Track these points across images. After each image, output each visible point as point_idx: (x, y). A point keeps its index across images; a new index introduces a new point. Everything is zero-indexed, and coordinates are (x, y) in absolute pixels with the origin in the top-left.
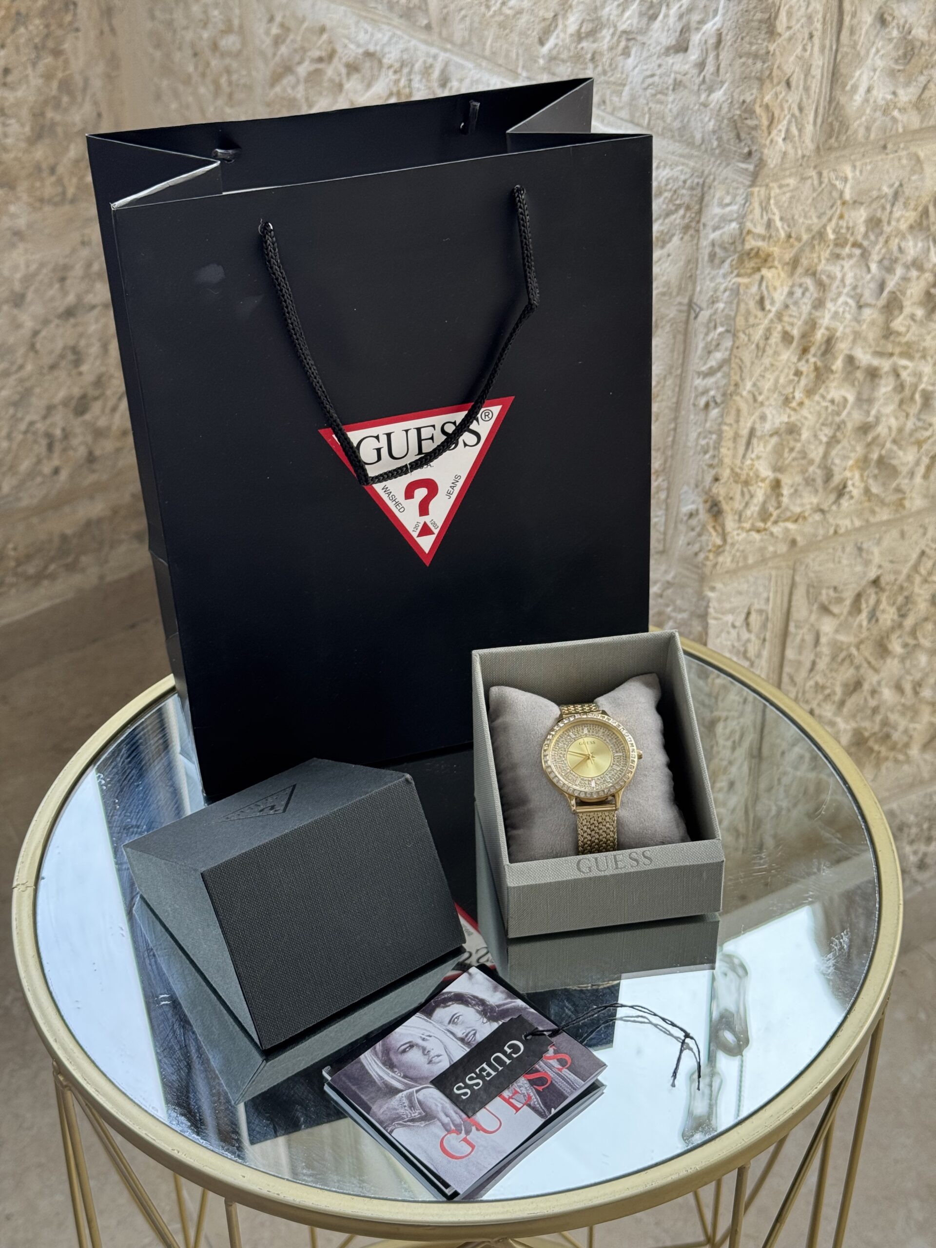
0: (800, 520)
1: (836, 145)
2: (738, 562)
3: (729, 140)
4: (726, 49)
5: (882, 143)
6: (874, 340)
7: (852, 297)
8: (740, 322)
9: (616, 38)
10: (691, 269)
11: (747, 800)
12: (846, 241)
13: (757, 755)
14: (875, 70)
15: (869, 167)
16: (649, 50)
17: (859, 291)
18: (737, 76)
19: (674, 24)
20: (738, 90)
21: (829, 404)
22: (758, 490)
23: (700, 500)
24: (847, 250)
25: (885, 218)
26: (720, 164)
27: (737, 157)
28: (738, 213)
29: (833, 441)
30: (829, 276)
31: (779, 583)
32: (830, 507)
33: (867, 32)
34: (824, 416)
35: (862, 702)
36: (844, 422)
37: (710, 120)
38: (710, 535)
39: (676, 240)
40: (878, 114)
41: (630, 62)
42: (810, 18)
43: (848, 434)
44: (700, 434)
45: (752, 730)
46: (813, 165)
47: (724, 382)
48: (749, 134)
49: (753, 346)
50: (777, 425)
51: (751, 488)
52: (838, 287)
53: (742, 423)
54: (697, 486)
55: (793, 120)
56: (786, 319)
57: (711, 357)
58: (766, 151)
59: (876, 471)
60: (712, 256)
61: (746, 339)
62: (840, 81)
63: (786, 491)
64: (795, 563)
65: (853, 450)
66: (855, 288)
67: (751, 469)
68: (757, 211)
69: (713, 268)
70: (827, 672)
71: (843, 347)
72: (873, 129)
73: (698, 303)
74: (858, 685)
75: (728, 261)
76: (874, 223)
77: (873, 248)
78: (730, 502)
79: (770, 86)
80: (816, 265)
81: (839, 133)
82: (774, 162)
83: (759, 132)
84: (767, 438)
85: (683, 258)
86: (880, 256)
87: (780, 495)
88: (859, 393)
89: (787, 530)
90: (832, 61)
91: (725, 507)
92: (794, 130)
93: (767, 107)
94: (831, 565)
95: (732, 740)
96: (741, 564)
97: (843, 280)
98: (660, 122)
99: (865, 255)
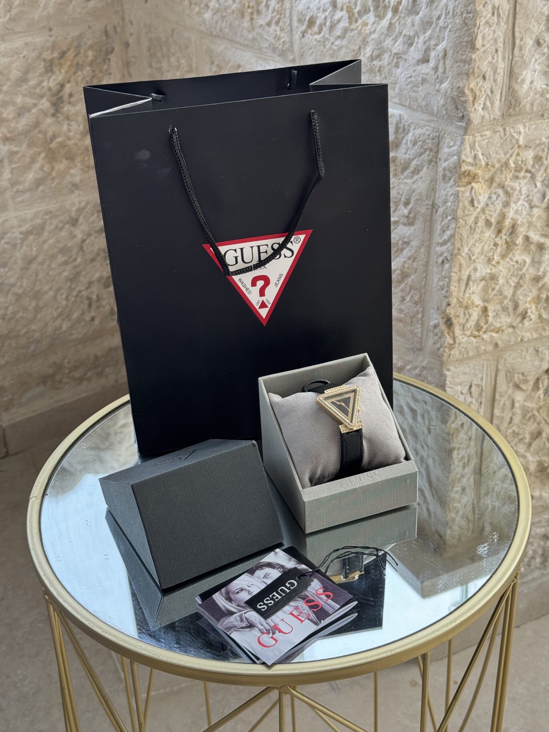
0: (500, 331)
1: (513, 113)
2: (463, 355)
3: (451, 110)
4: (449, 58)
5: (541, 113)
6: (540, 227)
7: (526, 201)
8: (460, 213)
9: (391, 58)
10: (433, 185)
11: (473, 500)
12: (522, 169)
13: (479, 472)
14: (535, 71)
15: (534, 127)
16: (408, 63)
17: (530, 198)
18: (455, 73)
19: (421, 46)
20: (456, 81)
21: (515, 264)
22: (474, 312)
23: (440, 317)
24: (522, 174)
25: (544, 156)
26: (448, 124)
27: (456, 119)
28: (457, 150)
29: (518, 286)
30: (512, 189)
31: (489, 369)
32: (518, 324)
33: (529, 50)
34: (512, 270)
35: (542, 444)
36: (524, 274)
37: (441, 99)
38: (446, 337)
39: (425, 169)
40: (538, 96)
41: (399, 70)
42: (496, 40)
43: (527, 282)
44: (439, 279)
45: (475, 457)
46: (500, 124)
47: (451, 248)
48: (462, 105)
49: (468, 227)
50: (484, 274)
51: (469, 311)
52: (517, 195)
53: (463, 272)
54: (438, 309)
55: (488, 98)
56: (487, 212)
57: (445, 234)
58: (472, 115)
59: (545, 305)
60: (444, 176)
61: (464, 223)
62: (514, 77)
63: (490, 314)
64: (498, 357)
65: (531, 291)
66: (528, 196)
67: (469, 299)
68: (468, 149)
69: (445, 183)
70: (520, 425)
71: (522, 230)
72: (535, 104)
73: (437, 204)
74: (539, 434)
75: (453, 179)
76: (538, 159)
77: (538, 173)
78: (457, 318)
79: (473, 78)
80: (504, 182)
81: (515, 106)
82: (477, 121)
83: (468, 104)
84: (478, 281)
85: (429, 178)
86: (543, 178)
87: (487, 316)
88: (533, 258)
89: (492, 337)
90: (509, 65)
91: (454, 321)
92: (488, 104)
93: (472, 89)
94: (520, 360)
95: (463, 462)
96: (465, 356)
97: (520, 191)
98: (415, 103)
99: (533, 177)
